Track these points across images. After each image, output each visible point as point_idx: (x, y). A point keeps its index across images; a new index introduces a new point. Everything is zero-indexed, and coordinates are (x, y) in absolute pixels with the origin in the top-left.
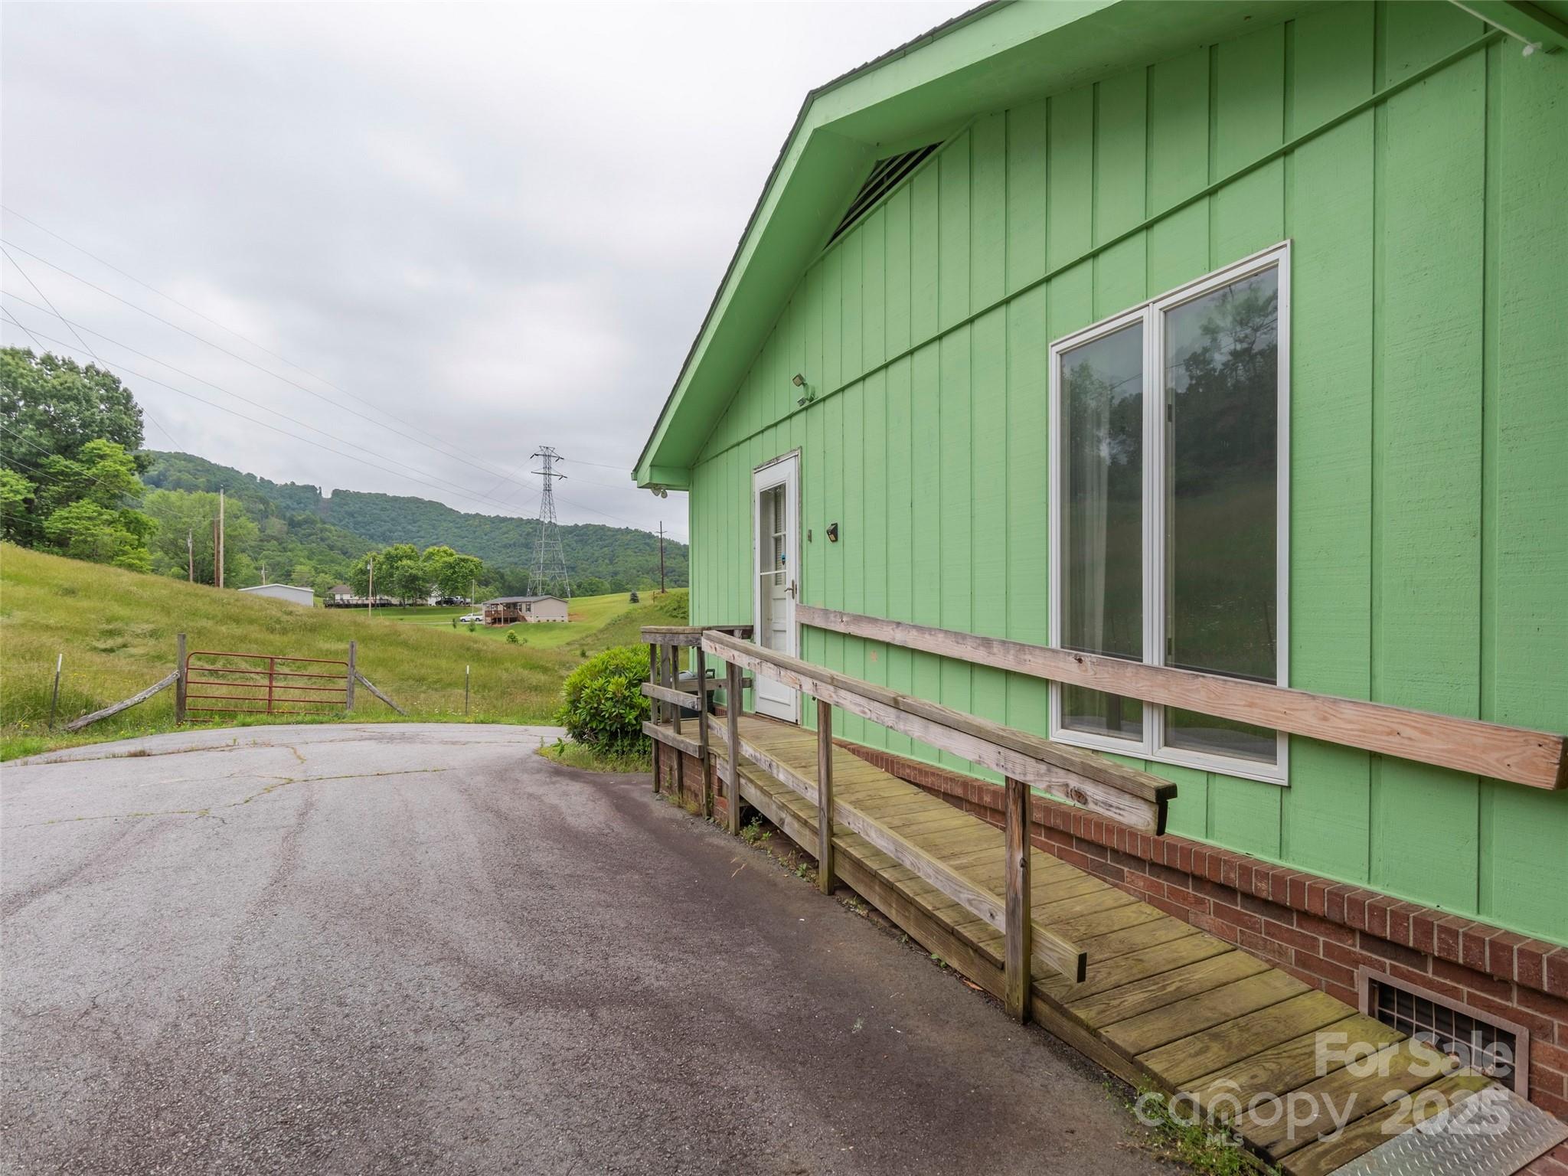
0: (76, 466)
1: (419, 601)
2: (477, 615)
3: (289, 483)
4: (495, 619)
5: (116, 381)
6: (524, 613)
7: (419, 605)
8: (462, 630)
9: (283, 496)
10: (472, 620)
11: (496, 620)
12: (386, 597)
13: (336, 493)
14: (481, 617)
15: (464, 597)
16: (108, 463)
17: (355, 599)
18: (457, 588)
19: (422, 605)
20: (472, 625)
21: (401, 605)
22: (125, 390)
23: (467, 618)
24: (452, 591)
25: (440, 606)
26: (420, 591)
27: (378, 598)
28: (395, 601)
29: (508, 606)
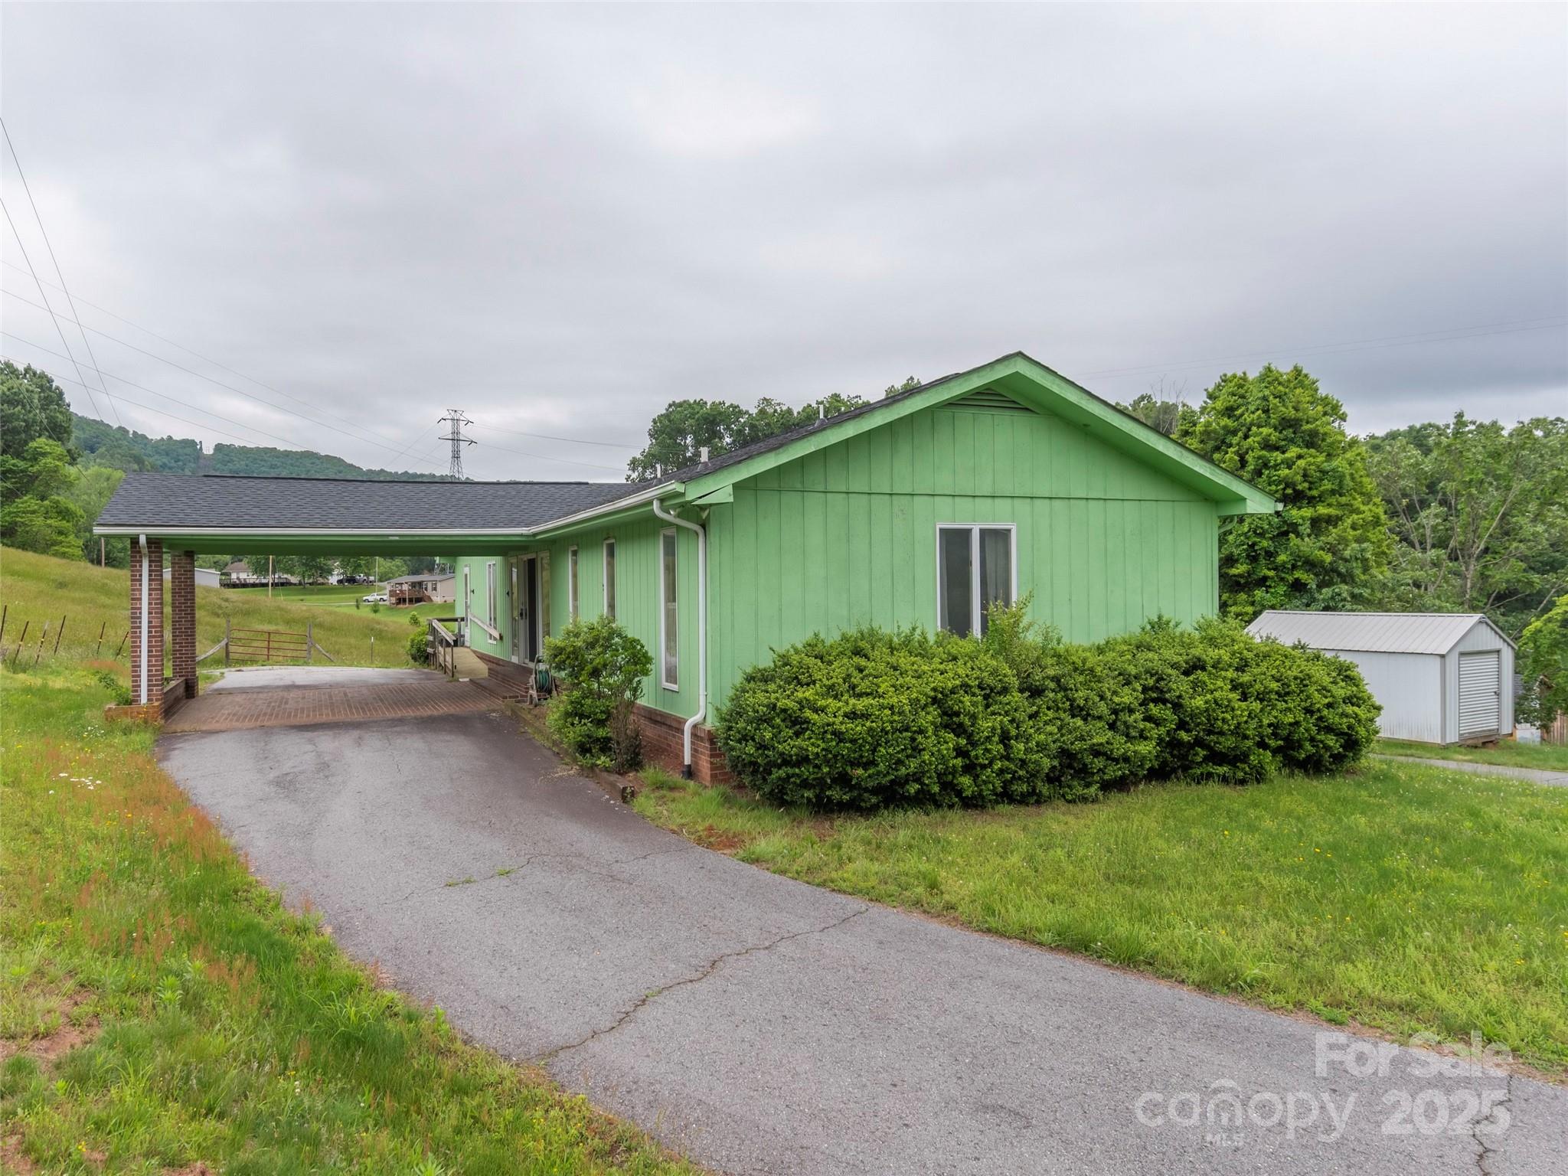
0: (22, 464)
1: (321, 580)
2: (382, 594)
3: (165, 437)
4: (399, 599)
5: (50, 381)
6: (429, 592)
7: (319, 584)
8: (365, 612)
9: (158, 453)
10: (376, 601)
11: (401, 601)
12: (285, 576)
13: (219, 448)
14: (385, 597)
15: (368, 575)
16: (49, 460)
17: (252, 578)
18: (359, 566)
19: (323, 584)
20: (375, 606)
21: (300, 584)
22: (57, 388)
23: (370, 598)
24: (355, 569)
25: (341, 586)
26: (321, 568)
27: (277, 576)
28: (294, 579)
29: (413, 585)
